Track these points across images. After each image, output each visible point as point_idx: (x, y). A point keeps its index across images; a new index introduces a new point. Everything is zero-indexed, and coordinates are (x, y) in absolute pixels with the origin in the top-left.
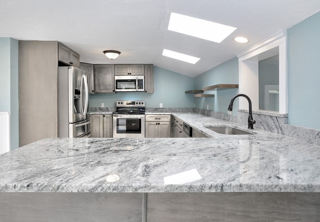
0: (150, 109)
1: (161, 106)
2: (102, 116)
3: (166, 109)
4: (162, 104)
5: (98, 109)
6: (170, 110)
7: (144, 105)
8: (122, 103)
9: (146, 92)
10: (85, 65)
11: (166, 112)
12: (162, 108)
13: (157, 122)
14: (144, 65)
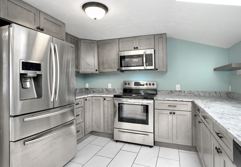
0: (163, 92)
1: (178, 88)
2: (102, 99)
3: (184, 92)
4: (179, 85)
5: (104, 90)
6: (192, 94)
7: (155, 87)
8: (129, 84)
9: (157, 69)
10: (87, 41)
11: (185, 96)
12: (179, 91)
13: (171, 111)
14: (154, 35)
